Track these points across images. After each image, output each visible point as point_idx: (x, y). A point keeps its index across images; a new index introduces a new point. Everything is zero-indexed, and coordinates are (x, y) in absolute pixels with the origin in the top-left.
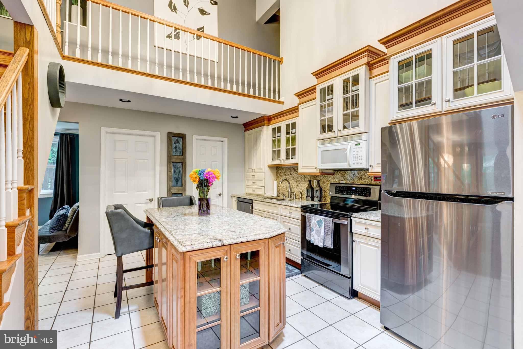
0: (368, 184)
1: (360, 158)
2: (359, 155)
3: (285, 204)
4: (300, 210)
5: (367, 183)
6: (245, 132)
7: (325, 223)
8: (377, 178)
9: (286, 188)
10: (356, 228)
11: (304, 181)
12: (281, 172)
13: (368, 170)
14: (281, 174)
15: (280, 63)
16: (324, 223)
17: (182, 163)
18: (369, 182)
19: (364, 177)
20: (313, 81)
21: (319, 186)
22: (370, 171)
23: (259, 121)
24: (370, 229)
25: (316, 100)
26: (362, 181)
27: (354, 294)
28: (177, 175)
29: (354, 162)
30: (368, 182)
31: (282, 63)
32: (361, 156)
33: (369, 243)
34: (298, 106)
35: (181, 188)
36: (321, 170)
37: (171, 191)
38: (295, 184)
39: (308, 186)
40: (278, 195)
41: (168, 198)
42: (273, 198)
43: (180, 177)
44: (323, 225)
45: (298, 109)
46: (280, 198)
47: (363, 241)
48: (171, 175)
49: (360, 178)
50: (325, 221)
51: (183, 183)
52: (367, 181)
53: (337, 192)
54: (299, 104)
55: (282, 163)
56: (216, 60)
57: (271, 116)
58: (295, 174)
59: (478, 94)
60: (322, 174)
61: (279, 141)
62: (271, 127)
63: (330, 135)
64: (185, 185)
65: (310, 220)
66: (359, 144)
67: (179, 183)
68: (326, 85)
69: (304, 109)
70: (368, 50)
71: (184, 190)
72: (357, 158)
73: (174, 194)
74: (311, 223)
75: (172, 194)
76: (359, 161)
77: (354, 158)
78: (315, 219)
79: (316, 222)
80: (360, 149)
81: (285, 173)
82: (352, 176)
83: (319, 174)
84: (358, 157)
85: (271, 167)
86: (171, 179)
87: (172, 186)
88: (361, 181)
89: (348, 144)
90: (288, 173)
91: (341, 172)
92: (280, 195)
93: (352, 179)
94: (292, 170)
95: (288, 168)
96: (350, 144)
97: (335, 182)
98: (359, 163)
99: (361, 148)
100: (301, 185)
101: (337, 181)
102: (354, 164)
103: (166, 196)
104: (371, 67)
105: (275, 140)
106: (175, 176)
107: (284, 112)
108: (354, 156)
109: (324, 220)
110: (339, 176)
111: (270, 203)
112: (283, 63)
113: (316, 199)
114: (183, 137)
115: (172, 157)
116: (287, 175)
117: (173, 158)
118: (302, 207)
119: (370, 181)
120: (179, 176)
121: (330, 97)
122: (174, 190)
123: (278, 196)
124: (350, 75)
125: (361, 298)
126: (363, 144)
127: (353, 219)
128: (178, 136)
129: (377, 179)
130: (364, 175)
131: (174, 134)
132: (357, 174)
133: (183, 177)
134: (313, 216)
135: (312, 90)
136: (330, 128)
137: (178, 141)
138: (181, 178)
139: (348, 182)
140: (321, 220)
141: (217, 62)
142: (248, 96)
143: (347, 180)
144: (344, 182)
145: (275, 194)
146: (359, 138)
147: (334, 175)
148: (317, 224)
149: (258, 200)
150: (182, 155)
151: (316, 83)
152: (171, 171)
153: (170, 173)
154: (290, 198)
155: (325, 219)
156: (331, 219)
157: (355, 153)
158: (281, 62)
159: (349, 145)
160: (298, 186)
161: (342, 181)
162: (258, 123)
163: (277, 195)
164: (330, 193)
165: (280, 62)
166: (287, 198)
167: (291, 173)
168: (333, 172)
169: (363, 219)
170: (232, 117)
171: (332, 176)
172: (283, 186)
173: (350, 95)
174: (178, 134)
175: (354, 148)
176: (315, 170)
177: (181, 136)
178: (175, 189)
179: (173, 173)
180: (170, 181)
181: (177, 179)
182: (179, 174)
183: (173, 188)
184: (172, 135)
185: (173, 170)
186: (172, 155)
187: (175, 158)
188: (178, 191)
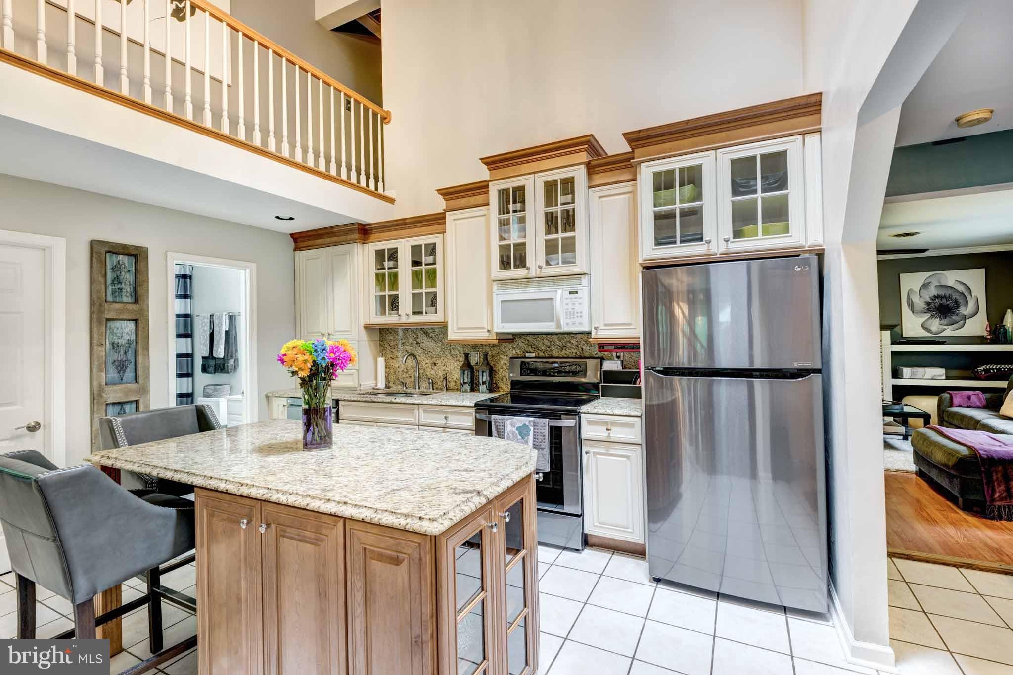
0: (577, 356)
1: (579, 315)
2: (575, 310)
3: (431, 402)
4: (473, 411)
5: (574, 354)
6: (297, 253)
7: (534, 429)
8: (603, 346)
9: (405, 371)
10: (587, 431)
11: (449, 355)
12: (392, 338)
13: (589, 333)
14: (392, 343)
15: (385, 121)
16: (532, 428)
17: (136, 321)
18: (578, 353)
19: (569, 344)
20: (484, 174)
21: (488, 364)
22: (593, 335)
23: (339, 231)
24: (614, 429)
25: (488, 206)
26: (567, 352)
27: (586, 542)
28: (122, 353)
29: (569, 321)
30: (576, 353)
31: (389, 122)
32: (581, 312)
33: (613, 452)
34: (445, 213)
35: (134, 386)
36: (497, 334)
37: (105, 396)
38: (427, 361)
39: (464, 364)
40: (386, 385)
42: (379, 391)
44: (531, 433)
45: (444, 218)
46: (390, 390)
47: (602, 451)
48: (104, 353)
49: (563, 347)
50: (534, 426)
51: (140, 372)
52: (576, 351)
53: (525, 372)
54: (446, 211)
55: (404, 320)
56: (226, 79)
57: (373, 226)
58: (428, 343)
59: (763, 235)
60: (501, 341)
61: (394, 278)
62: (371, 248)
63: (521, 273)
64: (147, 377)
65: (501, 427)
66: (576, 292)
67: (129, 374)
68: (510, 184)
69: (457, 222)
70: (589, 141)
71: (145, 390)
72: (571, 314)
73: (113, 403)
74: (503, 432)
75: (107, 404)
76: (577, 320)
77: (567, 314)
78: (512, 425)
79: (514, 429)
80: (580, 301)
81: (404, 341)
82: (549, 344)
83: (496, 342)
84: (575, 312)
85: (369, 328)
86: (104, 366)
87: (106, 384)
88: (564, 351)
89: (556, 291)
90: (411, 341)
91: (528, 338)
92: (391, 384)
93: (549, 349)
94: (419, 335)
95: (410, 330)
96: (560, 292)
97: (516, 355)
98: (577, 324)
99: (580, 298)
100: (442, 363)
101: (519, 353)
102: (567, 324)
104: (591, 170)
105: (384, 275)
106: (115, 358)
107: (407, 221)
108: (566, 312)
109: (532, 424)
110: (522, 344)
111: (391, 402)
112: (391, 122)
113: (483, 388)
114: (138, 255)
115: (106, 306)
116: (407, 343)
117: (109, 310)
118: (477, 405)
119: (581, 351)
120: (126, 357)
121: (518, 206)
122: (113, 394)
123: (387, 387)
124: (558, 175)
125: (594, 546)
126: (583, 293)
127: (583, 415)
128: (125, 252)
129: (603, 348)
130: (569, 342)
131: (112, 247)
132: (556, 340)
133: (140, 359)
134: (507, 420)
135: (482, 188)
136: (521, 262)
137: (123, 264)
138: (133, 360)
139: (541, 354)
140: (525, 424)
141: (229, 86)
142: (327, 176)
143: (539, 351)
144: (533, 355)
145: (381, 384)
146: (577, 282)
147: (513, 342)
148: (517, 432)
149: (353, 399)
150: (136, 302)
151: (487, 178)
152: (104, 343)
153: (100, 348)
154: (419, 388)
155: (534, 423)
156: (546, 421)
157: (570, 306)
158: (387, 120)
159: (560, 294)
160: (435, 364)
161: (530, 352)
162: (336, 236)
163: (384, 386)
164: (511, 375)
165: (385, 118)
166: (413, 391)
167: (419, 340)
168: (512, 338)
169: (601, 414)
170: (278, 217)
171: (510, 346)
172: (397, 366)
173: (558, 209)
174: (125, 247)
175: (567, 299)
176: (487, 334)
177: (133, 252)
178: (115, 391)
179: (110, 349)
180: (101, 371)
181: (123, 365)
182: (128, 351)
183: (111, 388)
184: (107, 249)
185: (107, 340)
186: (106, 301)
187: (116, 310)
188: (127, 395)
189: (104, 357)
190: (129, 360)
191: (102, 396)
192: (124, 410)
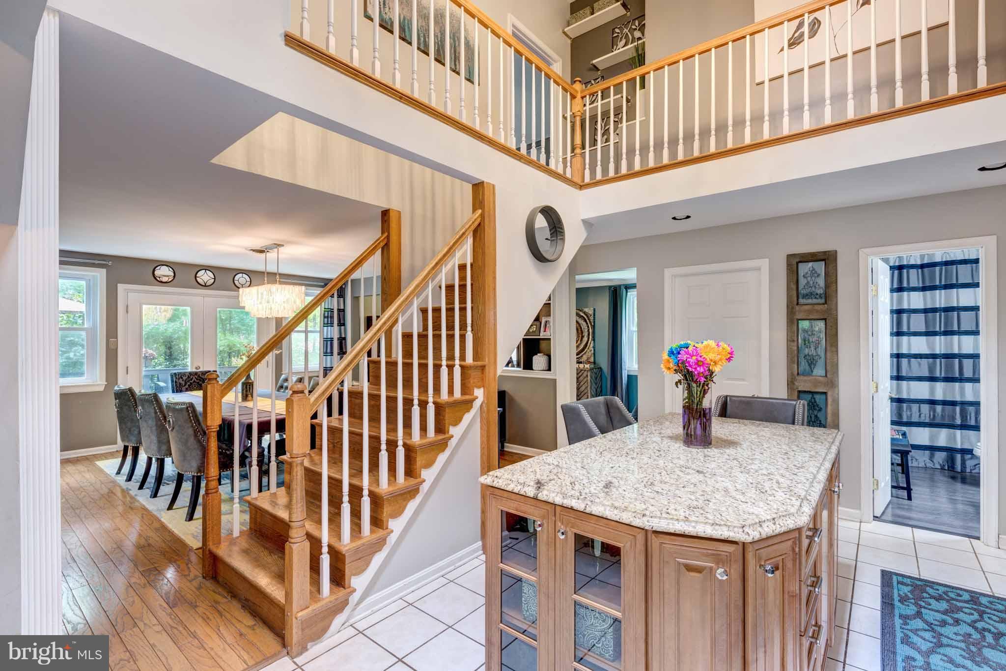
17: (825, 319)
28: (812, 348)
35: (822, 379)
37: (796, 384)
41: (787, 402)
43: (819, 353)
48: (796, 348)
51: (830, 369)
64: (836, 373)
67: (818, 369)
71: (833, 385)
73: (805, 392)
75: (799, 392)
86: (796, 359)
87: (798, 374)
103: (786, 398)
106: (806, 353)
114: (828, 258)
115: (797, 308)
117: (800, 311)
120: (816, 352)
122: (804, 384)
128: (815, 258)
131: (802, 257)
133: (830, 355)
137: (814, 269)
138: (823, 355)
150: (826, 303)
152: (796, 340)
153: (792, 344)
174: (815, 255)
177: (822, 258)
178: (805, 381)
179: (801, 345)
180: (793, 362)
181: (813, 359)
182: (818, 347)
183: (801, 378)
184: (798, 260)
185: (799, 338)
186: (798, 304)
187: (805, 311)
188: (815, 386)
189: (796, 352)
190: (819, 356)
191: (794, 384)
192: (814, 399)
